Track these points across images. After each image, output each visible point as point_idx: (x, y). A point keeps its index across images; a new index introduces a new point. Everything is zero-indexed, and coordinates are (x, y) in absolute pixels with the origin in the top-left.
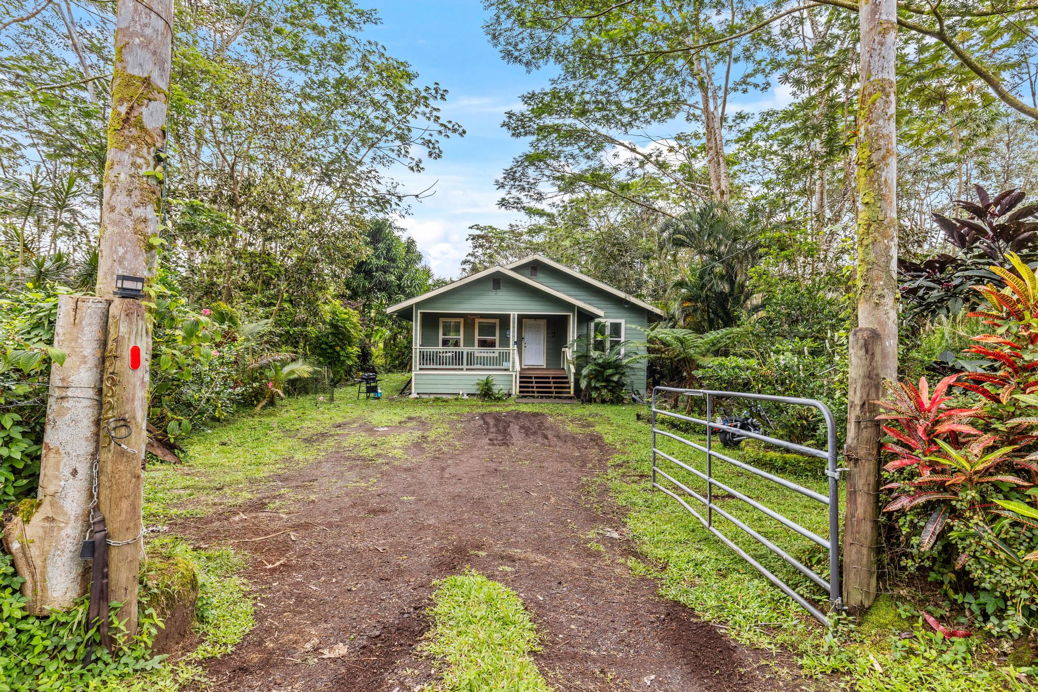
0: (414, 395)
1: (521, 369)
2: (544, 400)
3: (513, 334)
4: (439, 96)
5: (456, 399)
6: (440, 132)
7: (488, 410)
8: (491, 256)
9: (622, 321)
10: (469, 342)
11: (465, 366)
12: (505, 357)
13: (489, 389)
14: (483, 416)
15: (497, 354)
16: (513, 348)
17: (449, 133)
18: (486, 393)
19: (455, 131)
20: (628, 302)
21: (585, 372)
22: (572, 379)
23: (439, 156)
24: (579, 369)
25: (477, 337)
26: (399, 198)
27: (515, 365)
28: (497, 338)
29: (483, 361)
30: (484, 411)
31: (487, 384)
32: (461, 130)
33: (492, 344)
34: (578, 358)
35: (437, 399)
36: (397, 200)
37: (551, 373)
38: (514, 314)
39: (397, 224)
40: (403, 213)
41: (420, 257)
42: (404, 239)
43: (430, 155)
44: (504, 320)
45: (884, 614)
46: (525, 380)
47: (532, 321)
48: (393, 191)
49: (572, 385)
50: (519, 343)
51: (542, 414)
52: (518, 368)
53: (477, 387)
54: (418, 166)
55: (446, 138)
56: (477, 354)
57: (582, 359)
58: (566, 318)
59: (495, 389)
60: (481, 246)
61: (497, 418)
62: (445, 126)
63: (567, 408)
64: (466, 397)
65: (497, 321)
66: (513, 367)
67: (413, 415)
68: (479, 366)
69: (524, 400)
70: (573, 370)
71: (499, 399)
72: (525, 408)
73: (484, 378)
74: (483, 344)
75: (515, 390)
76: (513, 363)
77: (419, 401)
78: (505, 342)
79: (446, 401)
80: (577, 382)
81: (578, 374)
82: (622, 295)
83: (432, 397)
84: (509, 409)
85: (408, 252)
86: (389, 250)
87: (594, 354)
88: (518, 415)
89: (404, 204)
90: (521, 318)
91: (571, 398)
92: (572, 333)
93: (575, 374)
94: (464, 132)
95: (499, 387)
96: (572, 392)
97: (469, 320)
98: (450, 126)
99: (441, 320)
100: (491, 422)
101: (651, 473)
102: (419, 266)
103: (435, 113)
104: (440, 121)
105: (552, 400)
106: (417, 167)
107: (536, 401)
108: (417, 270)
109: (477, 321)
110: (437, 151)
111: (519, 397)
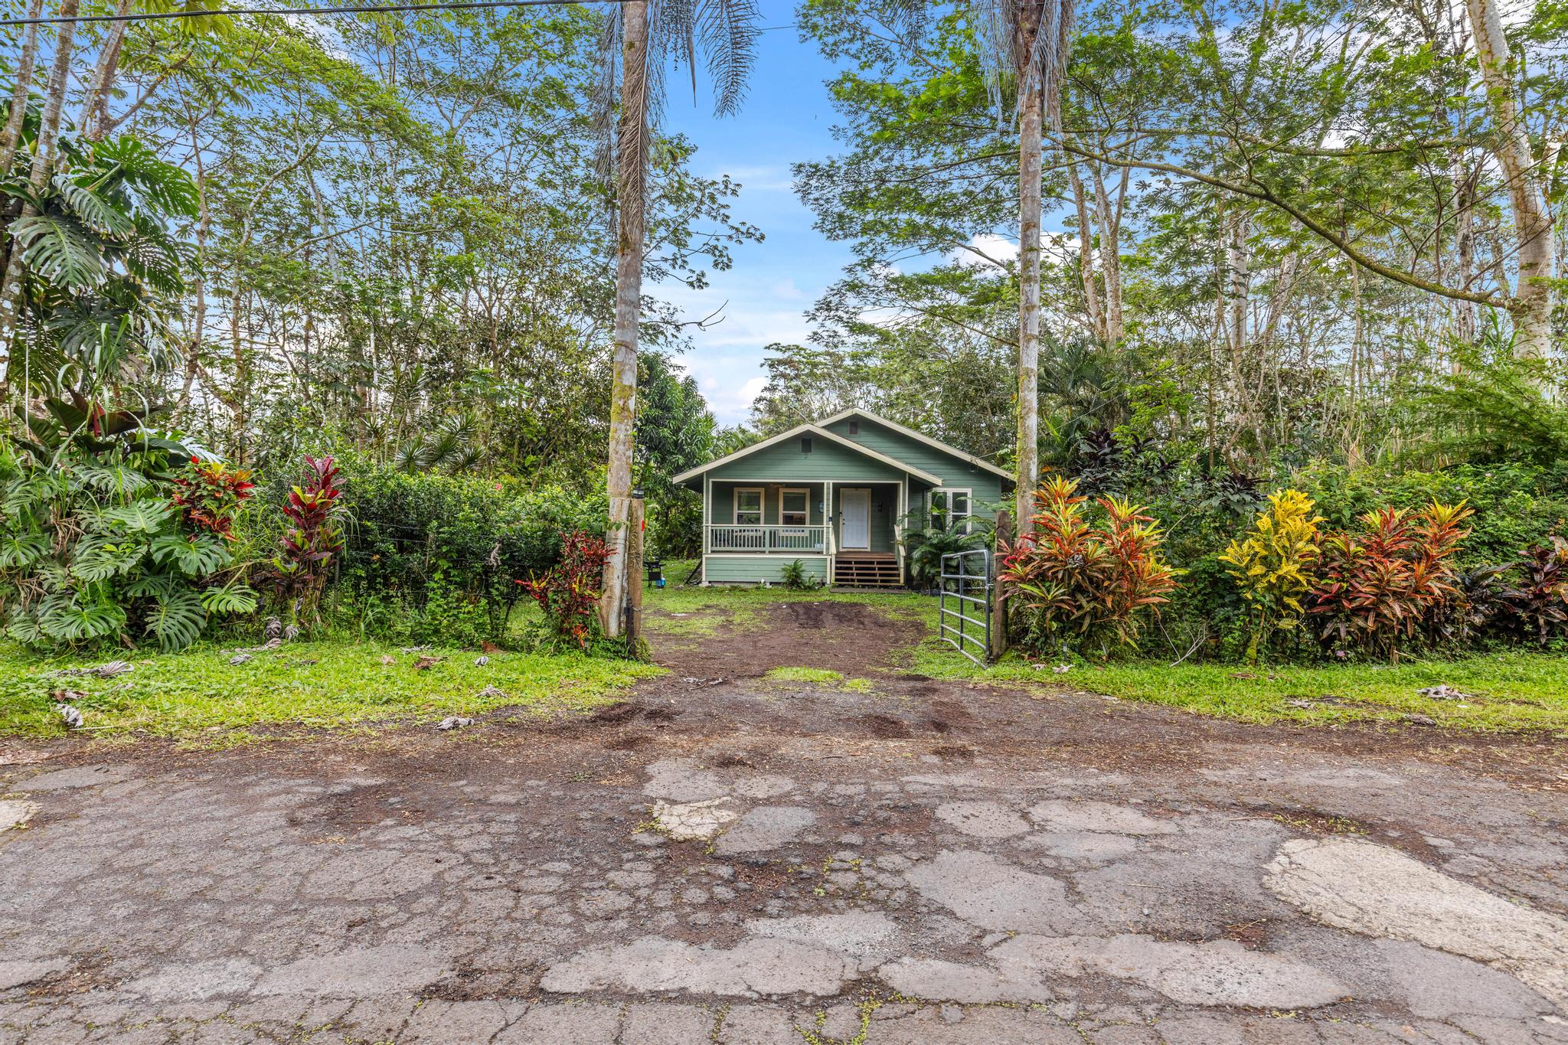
0: (705, 584)
1: (838, 552)
2: (866, 590)
3: (827, 508)
4: (729, 192)
5: (758, 588)
6: (730, 237)
7: (797, 599)
8: (798, 391)
9: (969, 491)
10: (771, 518)
11: (767, 548)
12: (817, 537)
13: (798, 576)
14: (791, 605)
15: (806, 534)
16: (827, 526)
17: (743, 239)
18: (794, 580)
19: (749, 235)
20: (974, 467)
21: (916, 554)
22: (902, 564)
23: (728, 266)
24: (910, 549)
25: (781, 512)
26: (677, 328)
27: (830, 546)
28: (807, 512)
29: (790, 542)
30: (792, 600)
31: (794, 569)
32: (758, 235)
33: (801, 521)
34: (909, 536)
35: (733, 589)
36: (674, 331)
37: (876, 557)
38: (828, 483)
39: (673, 361)
40: (682, 347)
41: (701, 403)
42: (680, 380)
43: (716, 265)
44: (816, 490)
45: (1007, 657)
46: (843, 565)
47: (852, 491)
48: (668, 318)
49: (902, 572)
50: (836, 519)
51: (862, 605)
52: (833, 550)
53: (783, 574)
54: (699, 280)
55: (738, 245)
56: (782, 534)
57: (915, 538)
58: (894, 488)
59: (805, 577)
60: (783, 376)
61: (808, 607)
62: (737, 230)
63: (894, 598)
64: (768, 586)
65: (807, 491)
66: (828, 549)
67: (709, 603)
68: (784, 549)
69: (841, 590)
70: (902, 552)
71: (810, 588)
72: (840, 598)
73: (792, 563)
74: (789, 520)
75: (830, 578)
76: (828, 544)
77: (711, 589)
78: (817, 517)
79: (745, 590)
80: (908, 567)
81: (908, 558)
82: (966, 457)
83: (728, 586)
84: (823, 599)
85: (687, 396)
86: (662, 396)
87: (929, 532)
88: (832, 605)
89: (683, 335)
90: (837, 488)
91: (900, 588)
92: (903, 507)
93: (905, 558)
94: (763, 237)
95: (809, 574)
96: (902, 581)
97: (771, 490)
98: (744, 229)
99: (736, 490)
100: (801, 611)
101: (939, 630)
102: (701, 415)
103: (722, 211)
104: (730, 222)
105: (875, 590)
106: (699, 282)
107: (855, 590)
108: (698, 421)
109: (782, 491)
110: (725, 260)
111: (834, 586)
